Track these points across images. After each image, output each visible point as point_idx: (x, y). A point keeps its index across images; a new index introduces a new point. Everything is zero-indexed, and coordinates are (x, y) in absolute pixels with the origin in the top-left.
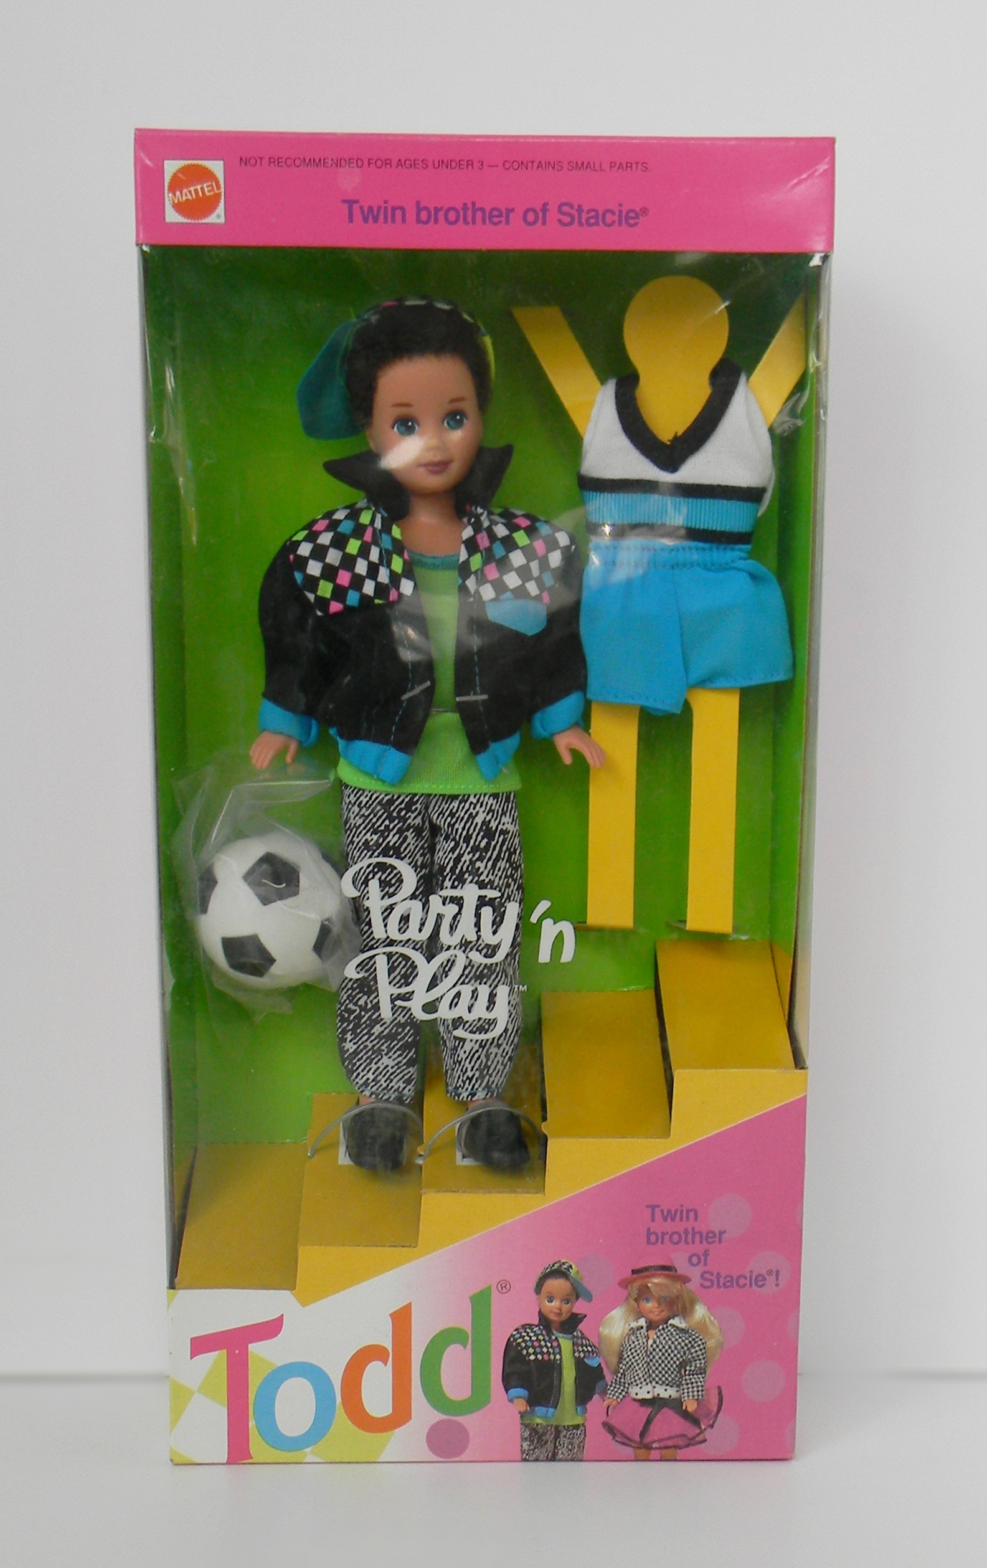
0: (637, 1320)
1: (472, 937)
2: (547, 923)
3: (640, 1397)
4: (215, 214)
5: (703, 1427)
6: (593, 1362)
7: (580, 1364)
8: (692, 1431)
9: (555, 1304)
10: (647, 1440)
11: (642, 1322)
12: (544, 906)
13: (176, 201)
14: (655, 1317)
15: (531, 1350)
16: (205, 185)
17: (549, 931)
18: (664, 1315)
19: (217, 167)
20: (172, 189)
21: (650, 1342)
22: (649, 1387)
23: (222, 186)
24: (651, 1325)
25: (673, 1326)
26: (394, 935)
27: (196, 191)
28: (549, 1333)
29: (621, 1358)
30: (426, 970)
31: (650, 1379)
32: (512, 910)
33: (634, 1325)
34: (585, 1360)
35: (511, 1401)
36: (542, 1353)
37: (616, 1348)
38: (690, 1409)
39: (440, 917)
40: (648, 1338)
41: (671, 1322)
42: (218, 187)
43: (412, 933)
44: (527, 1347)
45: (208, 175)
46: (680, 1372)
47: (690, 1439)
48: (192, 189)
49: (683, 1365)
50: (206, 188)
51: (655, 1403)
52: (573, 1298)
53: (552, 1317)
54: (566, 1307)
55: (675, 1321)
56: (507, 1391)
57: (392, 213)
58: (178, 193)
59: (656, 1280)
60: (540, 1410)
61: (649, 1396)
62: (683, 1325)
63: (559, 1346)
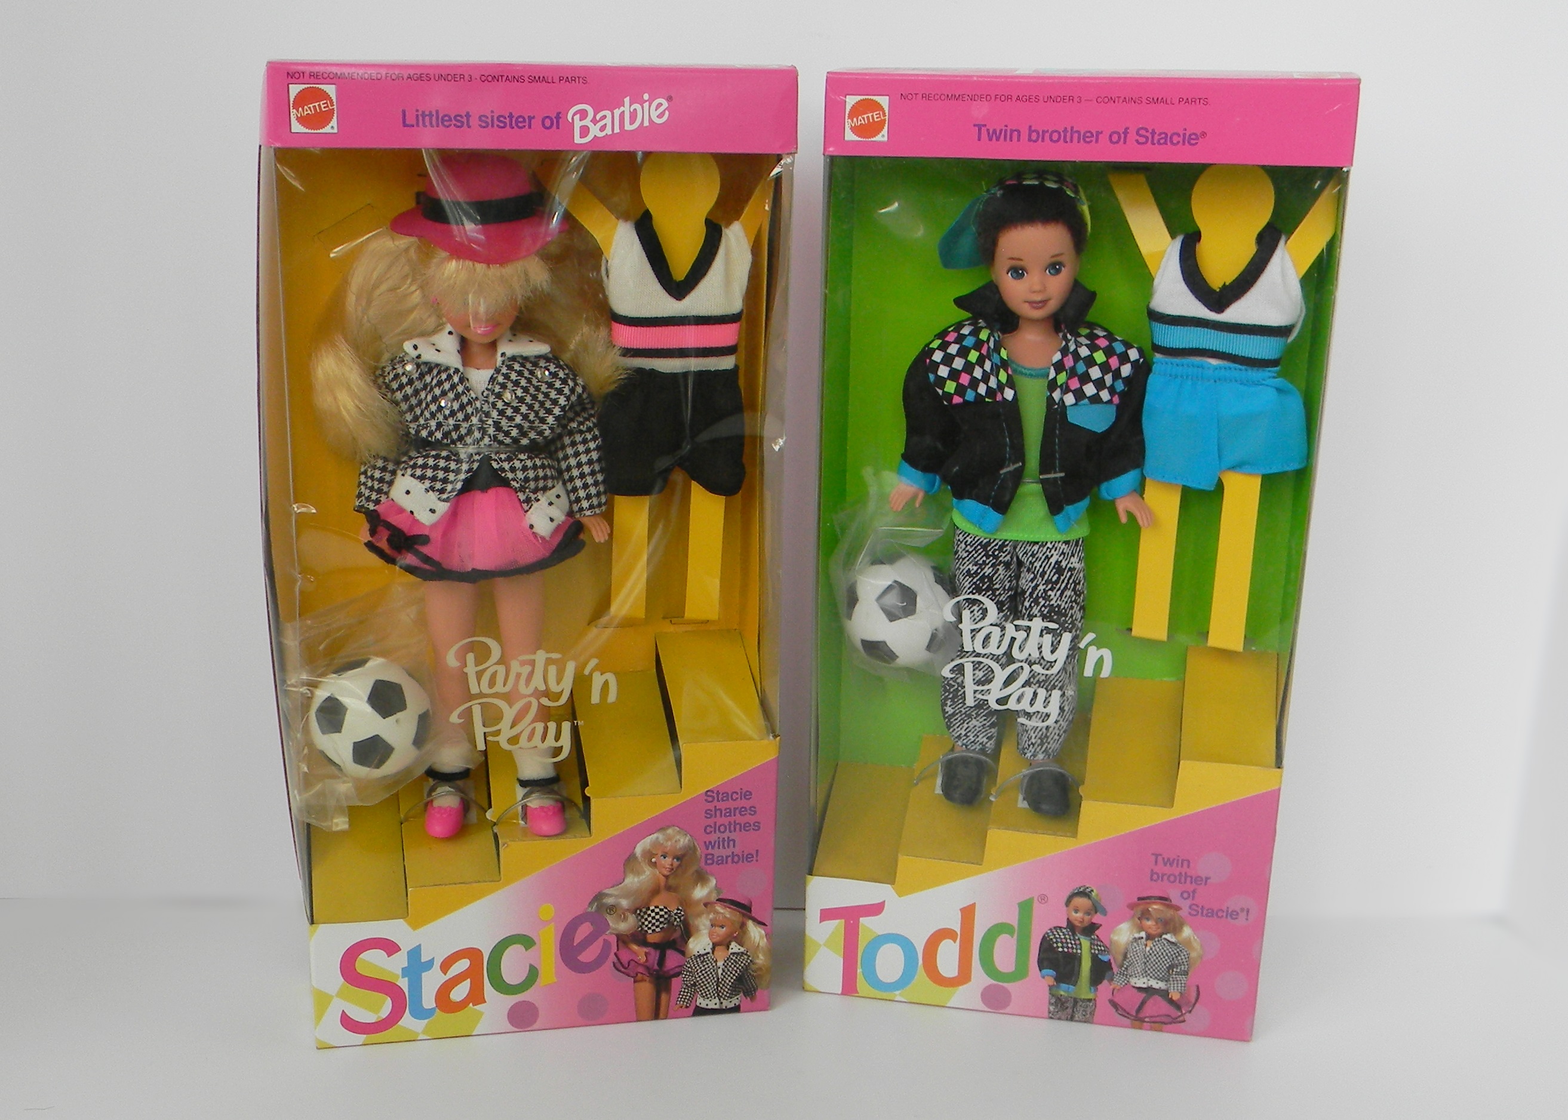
0: (1139, 932)
1: (1035, 655)
2: (1092, 650)
3: (1138, 985)
4: (881, 134)
5: (1184, 1012)
6: (1105, 958)
7: (1095, 958)
8: (1175, 1012)
9: (1079, 915)
10: (1141, 1015)
11: (1143, 934)
12: (1090, 636)
13: (853, 125)
14: (1153, 931)
15: (1060, 945)
16: (874, 114)
17: (1093, 655)
18: (1159, 931)
19: (884, 101)
20: (851, 117)
21: (1148, 949)
22: (1145, 980)
23: (887, 114)
24: (1149, 937)
25: (1165, 939)
26: (979, 649)
27: (868, 117)
28: (1074, 934)
29: (1125, 957)
30: (1001, 675)
31: (1145, 974)
32: (1067, 637)
33: (1137, 935)
34: (1100, 956)
35: (1043, 977)
36: (1068, 948)
37: (1122, 949)
38: (1174, 998)
39: (1013, 639)
40: (1146, 945)
41: (1164, 936)
42: (884, 115)
43: (992, 648)
44: (1057, 942)
45: (878, 107)
46: (1168, 972)
47: (1174, 1019)
48: (865, 116)
49: (1171, 967)
50: (875, 116)
51: (1149, 991)
52: (1093, 912)
53: (1077, 923)
54: (1087, 918)
55: (1168, 936)
56: (1040, 970)
57: (1012, 134)
58: (855, 119)
59: (1155, 907)
60: (1063, 986)
61: (1145, 986)
62: (1173, 940)
63: (1080, 944)
